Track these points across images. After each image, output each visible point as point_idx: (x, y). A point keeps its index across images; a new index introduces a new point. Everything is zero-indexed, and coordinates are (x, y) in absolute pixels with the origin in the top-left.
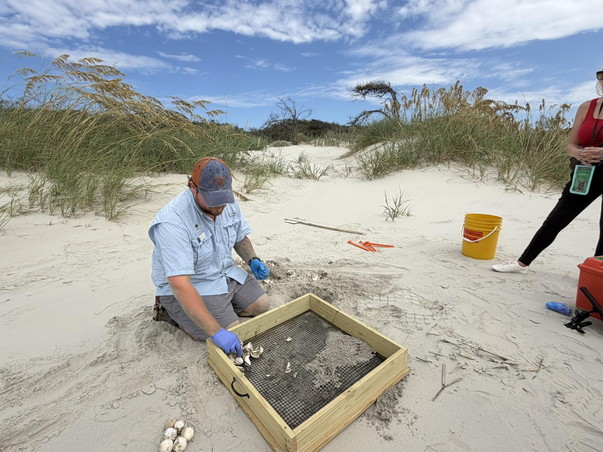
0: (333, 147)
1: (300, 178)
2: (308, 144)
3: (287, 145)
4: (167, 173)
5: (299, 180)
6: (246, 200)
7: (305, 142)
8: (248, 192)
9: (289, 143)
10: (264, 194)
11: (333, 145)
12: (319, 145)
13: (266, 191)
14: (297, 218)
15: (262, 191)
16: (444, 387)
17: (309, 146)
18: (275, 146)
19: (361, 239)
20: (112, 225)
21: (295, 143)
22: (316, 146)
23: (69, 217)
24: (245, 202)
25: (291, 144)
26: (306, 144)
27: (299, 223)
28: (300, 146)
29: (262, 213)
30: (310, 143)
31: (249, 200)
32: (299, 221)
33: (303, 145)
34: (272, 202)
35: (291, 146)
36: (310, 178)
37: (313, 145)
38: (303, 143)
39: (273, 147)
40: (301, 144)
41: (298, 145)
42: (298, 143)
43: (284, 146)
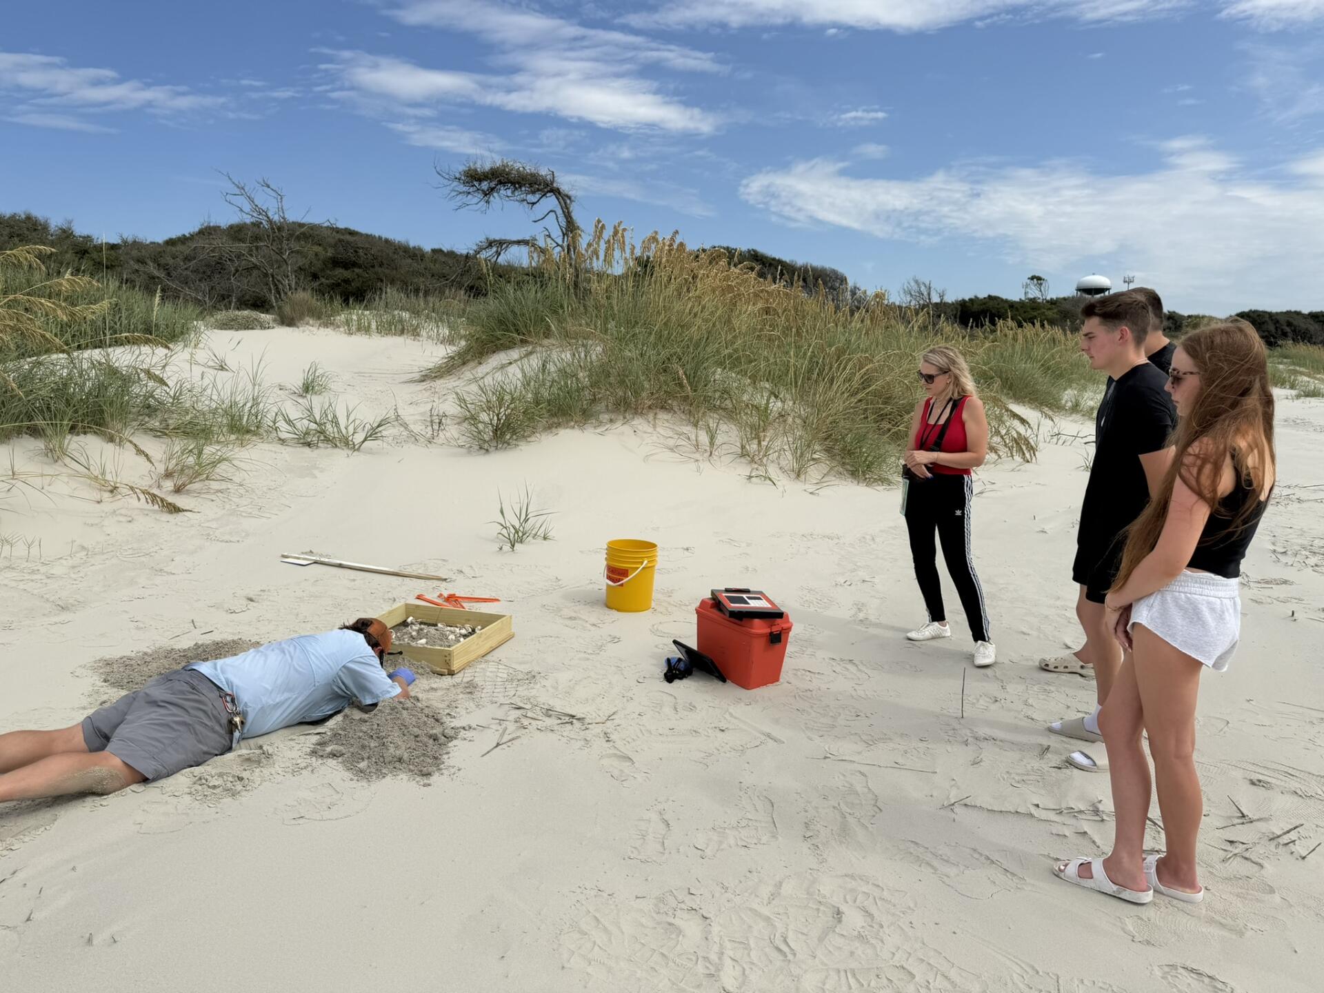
0: (399, 340)
1: (309, 445)
2: (326, 325)
3: (263, 327)
5: (307, 450)
6: (174, 509)
7: (319, 318)
8: (178, 490)
9: (267, 317)
10: (219, 494)
11: (402, 332)
12: (359, 329)
13: (224, 485)
14: (311, 552)
15: (215, 485)
16: (498, 745)
17: (329, 331)
18: (225, 326)
19: (443, 590)
21: (288, 321)
22: (351, 334)
24: (175, 515)
25: (274, 320)
26: (320, 325)
27: (315, 563)
28: (304, 331)
29: (224, 544)
30: (332, 324)
31: (184, 511)
32: (314, 558)
33: (311, 328)
34: (244, 514)
35: (273, 328)
36: (336, 446)
37: (342, 329)
38: (311, 322)
39: (216, 331)
40: (307, 324)
41: (295, 329)
42: (296, 321)
43: (252, 329)
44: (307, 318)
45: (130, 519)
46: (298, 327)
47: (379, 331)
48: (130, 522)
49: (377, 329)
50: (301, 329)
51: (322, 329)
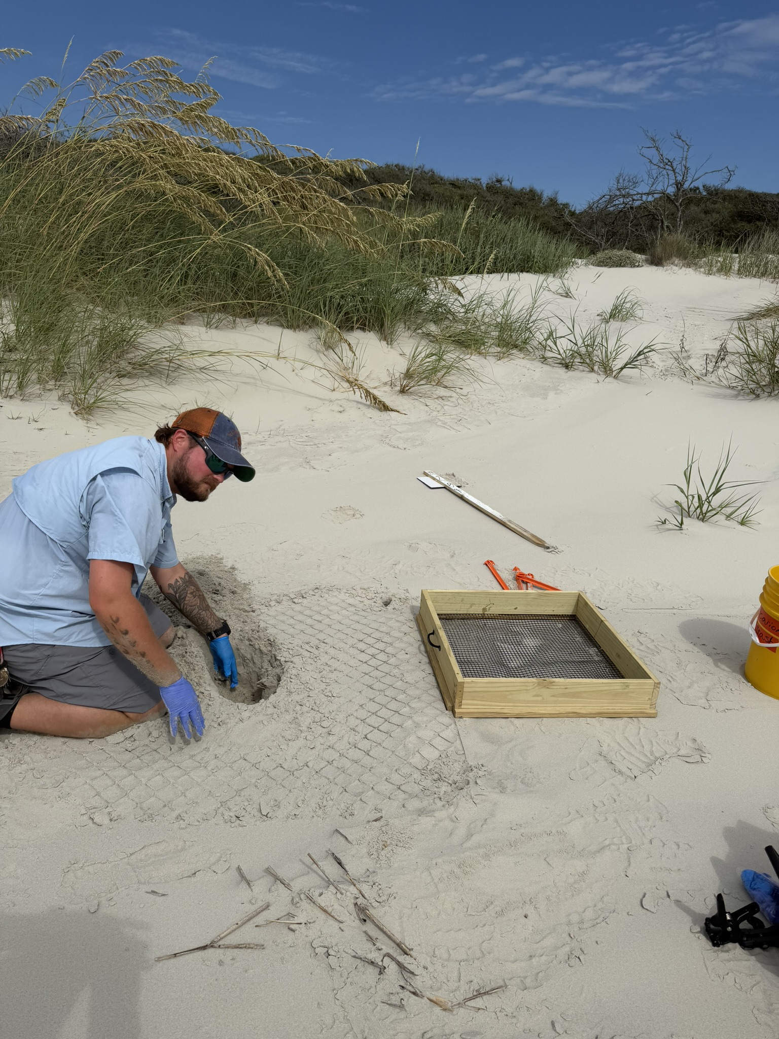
0: (756, 281)
1: (567, 366)
2: (689, 266)
3: (633, 265)
4: (256, 322)
5: (562, 371)
6: (383, 409)
7: (685, 258)
8: (403, 391)
9: (639, 257)
10: (438, 401)
11: (763, 275)
12: (720, 270)
13: (449, 393)
14: (453, 475)
15: (441, 391)
16: (211, 945)
17: (690, 271)
18: (601, 264)
20: (77, 425)
21: (656, 261)
22: (709, 273)
23: (11, 397)
25: (647, 261)
26: (683, 265)
27: (444, 488)
28: (667, 270)
29: (391, 449)
30: (696, 264)
31: (392, 410)
32: (446, 482)
33: (674, 268)
34: (439, 423)
35: (642, 266)
36: (593, 369)
37: (702, 270)
38: (676, 262)
39: (591, 266)
40: (672, 264)
41: (660, 268)
42: (664, 260)
43: (623, 266)
44: (674, 258)
45: (341, 409)
46: (663, 266)
47: (739, 273)
48: (340, 412)
49: (739, 270)
50: (665, 268)
51: (684, 268)
